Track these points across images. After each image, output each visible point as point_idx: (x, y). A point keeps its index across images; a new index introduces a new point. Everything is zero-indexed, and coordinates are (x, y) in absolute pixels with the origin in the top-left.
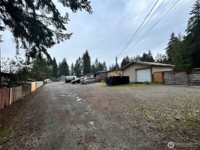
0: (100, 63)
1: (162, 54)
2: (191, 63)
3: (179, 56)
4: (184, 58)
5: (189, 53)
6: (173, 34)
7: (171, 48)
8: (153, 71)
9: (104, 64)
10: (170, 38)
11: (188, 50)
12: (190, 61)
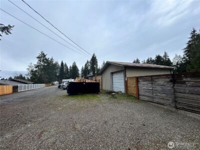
8: (128, 76)
10: (190, 36)
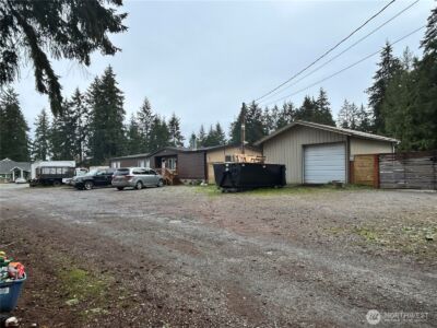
0: (157, 121)
1: (359, 106)
2: (431, 137)
3: (402, 116)
4: (415, 122)
5: (429, 108)
6: (388, 49)
7: (383, 90)
9: (174, 123)
10: (380, 60)
11: (426, 99)
12: (430, 133)
